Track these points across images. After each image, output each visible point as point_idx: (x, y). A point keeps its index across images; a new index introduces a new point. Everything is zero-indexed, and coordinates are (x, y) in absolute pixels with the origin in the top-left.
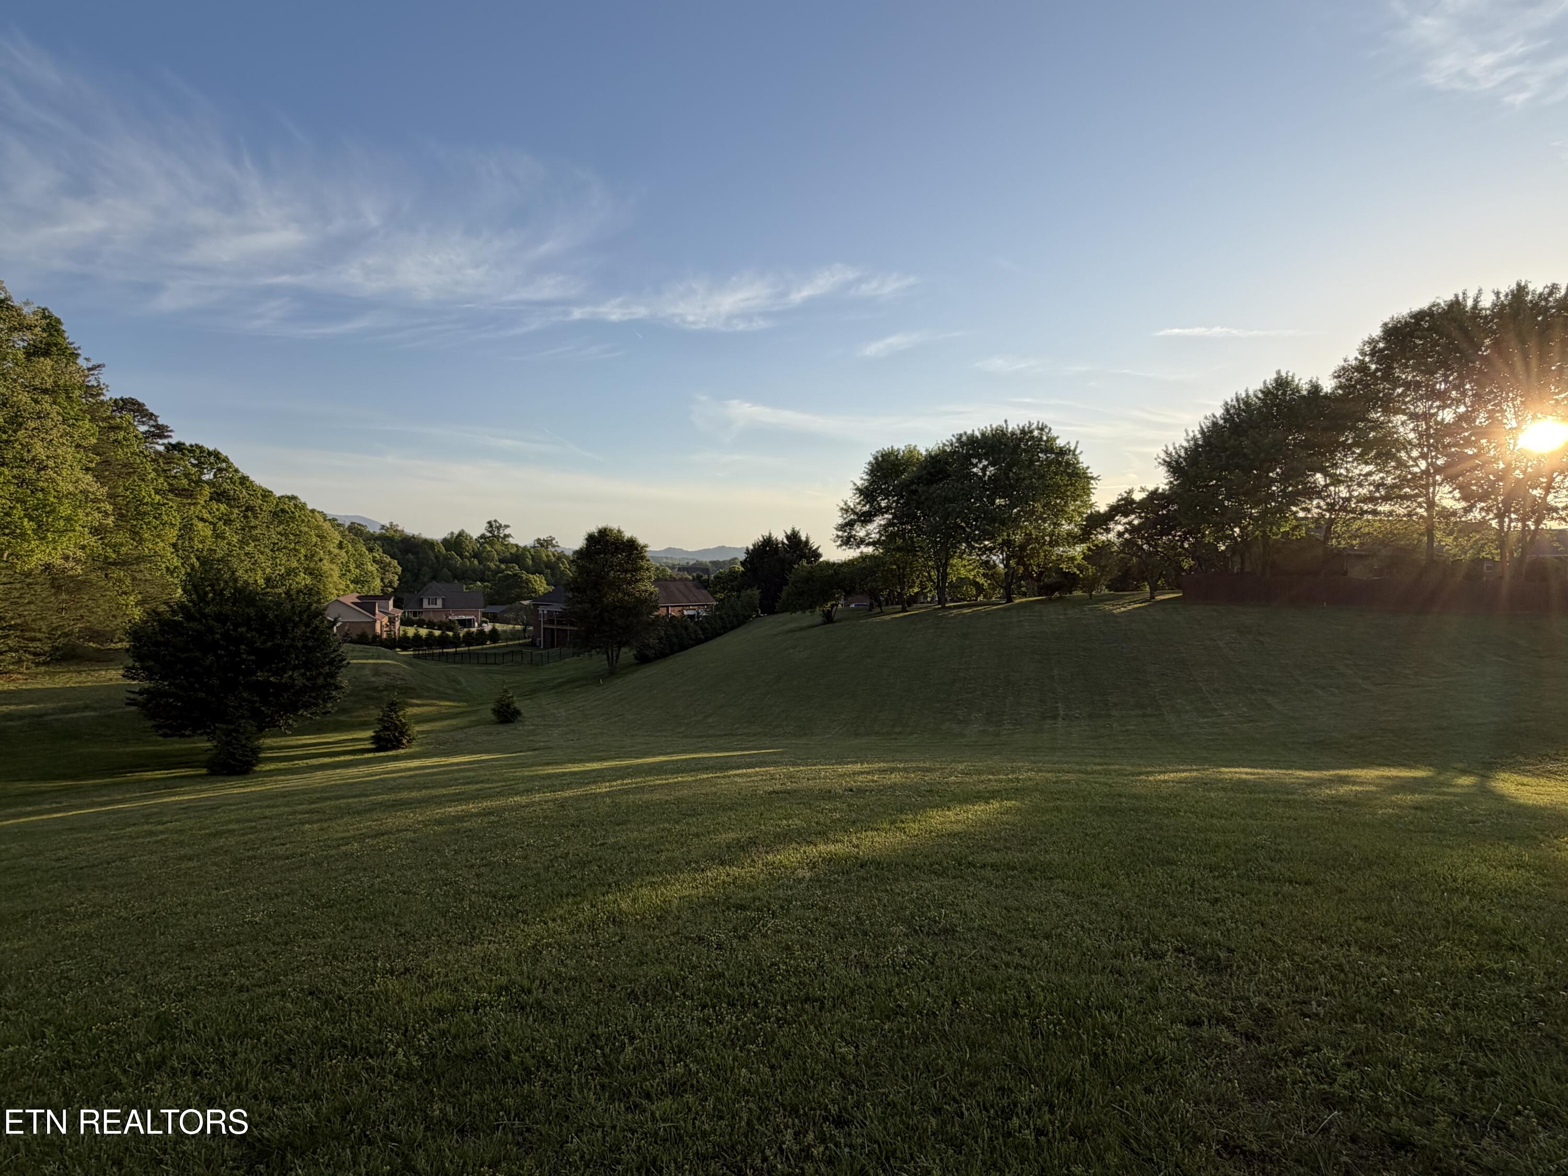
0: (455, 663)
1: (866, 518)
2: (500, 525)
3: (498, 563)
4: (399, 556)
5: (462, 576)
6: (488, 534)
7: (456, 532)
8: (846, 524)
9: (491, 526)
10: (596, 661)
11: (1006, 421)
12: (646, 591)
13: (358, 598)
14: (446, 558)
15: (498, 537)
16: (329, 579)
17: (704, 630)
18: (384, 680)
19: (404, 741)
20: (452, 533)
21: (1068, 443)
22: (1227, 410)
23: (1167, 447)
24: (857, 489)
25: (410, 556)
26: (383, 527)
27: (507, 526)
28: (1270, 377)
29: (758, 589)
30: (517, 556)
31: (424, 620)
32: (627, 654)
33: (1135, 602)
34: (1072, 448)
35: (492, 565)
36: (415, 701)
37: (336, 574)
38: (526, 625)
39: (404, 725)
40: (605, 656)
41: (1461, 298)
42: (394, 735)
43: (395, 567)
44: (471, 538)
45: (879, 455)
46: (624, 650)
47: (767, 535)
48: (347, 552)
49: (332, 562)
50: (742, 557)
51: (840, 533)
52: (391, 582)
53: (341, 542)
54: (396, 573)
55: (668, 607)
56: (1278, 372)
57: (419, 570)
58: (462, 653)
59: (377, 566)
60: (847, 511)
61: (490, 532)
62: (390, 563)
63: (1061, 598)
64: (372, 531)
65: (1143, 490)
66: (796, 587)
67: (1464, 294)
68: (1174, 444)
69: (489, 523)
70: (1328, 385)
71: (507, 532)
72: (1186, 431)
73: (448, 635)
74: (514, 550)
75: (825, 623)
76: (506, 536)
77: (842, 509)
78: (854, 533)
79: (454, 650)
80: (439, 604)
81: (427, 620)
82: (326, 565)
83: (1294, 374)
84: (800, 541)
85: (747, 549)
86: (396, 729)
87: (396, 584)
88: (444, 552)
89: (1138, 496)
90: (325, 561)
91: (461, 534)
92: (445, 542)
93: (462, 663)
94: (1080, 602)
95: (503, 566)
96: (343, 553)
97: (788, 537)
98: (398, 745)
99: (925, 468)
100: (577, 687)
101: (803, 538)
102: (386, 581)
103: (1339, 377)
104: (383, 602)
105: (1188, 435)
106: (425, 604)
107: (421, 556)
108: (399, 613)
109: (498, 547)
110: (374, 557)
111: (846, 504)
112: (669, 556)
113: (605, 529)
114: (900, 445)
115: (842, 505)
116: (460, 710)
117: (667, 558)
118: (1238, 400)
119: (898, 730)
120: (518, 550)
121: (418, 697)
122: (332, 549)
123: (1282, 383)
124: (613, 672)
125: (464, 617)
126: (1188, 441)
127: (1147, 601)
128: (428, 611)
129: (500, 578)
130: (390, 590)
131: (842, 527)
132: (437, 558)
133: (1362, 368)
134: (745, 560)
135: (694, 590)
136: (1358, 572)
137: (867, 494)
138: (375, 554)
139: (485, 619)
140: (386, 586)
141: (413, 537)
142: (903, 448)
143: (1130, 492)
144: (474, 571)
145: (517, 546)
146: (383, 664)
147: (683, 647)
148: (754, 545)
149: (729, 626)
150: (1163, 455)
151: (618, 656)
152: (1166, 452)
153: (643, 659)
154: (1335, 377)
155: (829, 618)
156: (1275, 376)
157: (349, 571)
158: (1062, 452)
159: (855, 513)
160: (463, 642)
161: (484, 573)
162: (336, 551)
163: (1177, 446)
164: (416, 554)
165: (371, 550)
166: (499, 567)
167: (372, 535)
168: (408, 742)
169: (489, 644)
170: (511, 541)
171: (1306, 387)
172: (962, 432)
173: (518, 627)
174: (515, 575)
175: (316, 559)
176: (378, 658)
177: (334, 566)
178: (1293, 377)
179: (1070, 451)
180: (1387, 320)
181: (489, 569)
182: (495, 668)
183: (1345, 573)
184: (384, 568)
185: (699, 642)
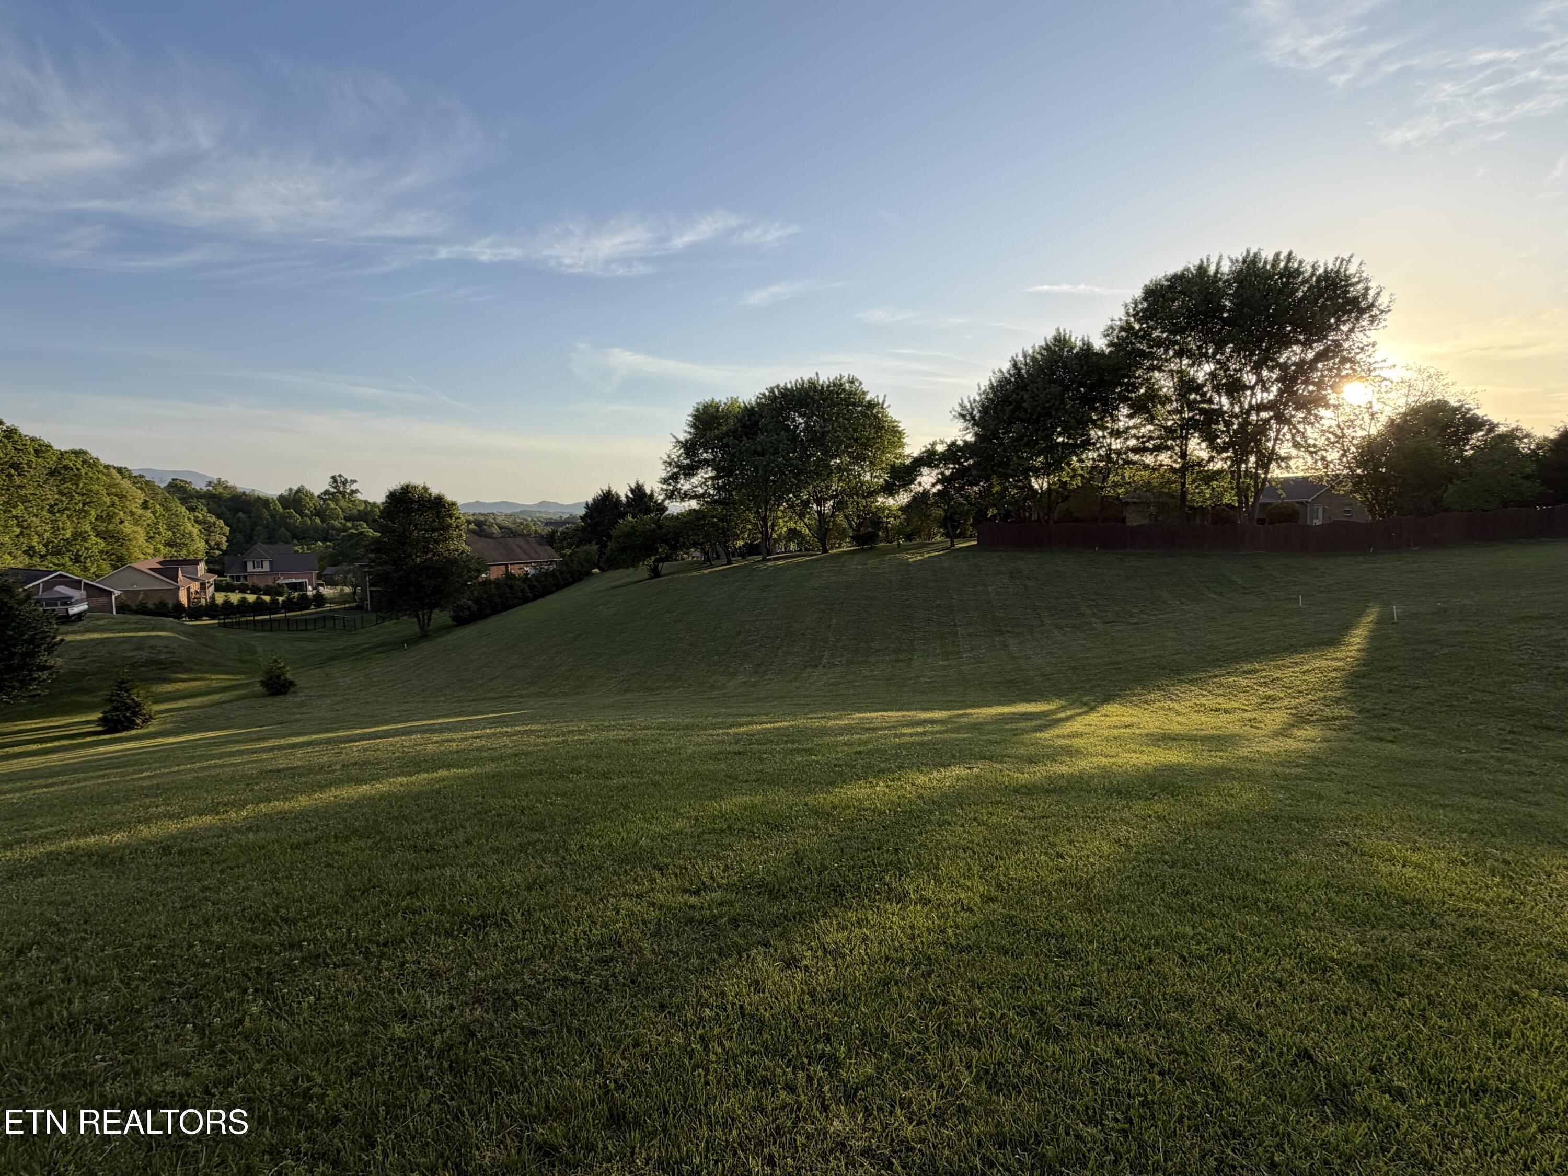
0: (264, 631)
1: (689, 471)
2: (346, 480)
3: (343, 521)
4: (228, 514)
5: (302, 536)
6: (333, 490)
7: (295, 488)
8: (671, 477)
9: (335, 481)
10: (407, 625)
11: (817, 374)
12: (457, 550)
13: (160, 563)
14: (283, 517)
15: (343, 494)
16: (134, 543)
17: (532, 588)
18: (145, 654)
19: (138, 721)
20: (290, 490)
21: (877, 396)
22: (1015, 365)
23: (962, 401)
24: (678, 442)
25: (240, 514)
26: (210, 483)
27: (354, 481)
28: (1050, 334)
29: (597, 544)
30: (366, 514)
31: (247, 586)
32: (440, 617)
33: (934, 551)
34: (881, 402)
35: (336, 523)
36: (180, 676)
37: (141, 537)
38: (355, 587)
39: (138, 704)
40: (415, 620)
41: (1205, 263)
42: (124, 716)
43: (221, 528)
44: (312, 495)
45: (701, 407)
46: (436, 611)
47: (607, 488)
48: (154, 513)
49: (136, 524)
50: (582, 512)
51: (665, 487)
52: (218, 544)
53: (146, 502)
54: (224, 534)
55: (506, 565)
56: (1058, 329)
57: (253, 530)
58: (278, 621)
59: (200, 527)
60: (670, 464)
61: (335, 488)
62: (214, 523)
63: (872, 548)
64: (198, 489)
65: (942, 442)
66: (618, 542)
67: (1208, 259)
68: (969, 397)
69: (333, 477)
70: (1100, 344)
71: (354, 487)
72: (979, 385)
73: (264, 601)
74: (362, 507)
75: (652, 578)
76: (356, 491)
77: (665, 462)
78: (679, 486)
79: (267, 617)
80: (266, 567)
81: (250, 585)
82: (128, 528)
83: (1071, 332)
84: (645, 494)
85: (587, 504)
86: (127, 710)
87: (224, 547)
88: (281, 510)
89: (940, 448)
90: (126, 524)
91: (299, 491)
92: (281, 498)
93: (271, 631)
94: (886, 552)
95: (349, 524)
96: (148, 514)
97: (632, 491)
98: (131, 725)
99: (740, 421)
100: (381, 653)
101: (648, 492)
102: (213, 543)
103: (1108, 335)
104: (189, 568)
105: (980, 389)
106: (250, 567)
107: (253, 515)
108: (213, 578)
109: (343, 503)
110: (197, 517)
111: (669, 457)
112: (543, 510)
113: (407, 486)
114: (722, 398)
115: (665, 458)
116: (228, 684)
117: (540, 512)
118: (1025, 356)
119: (667, 684)
120: (366, 506)
121: (186, 671)
122: (134, 510)
123: (1061, 341)
124: (425, 635)
125: (294, 580)
126: (980, 395)
127: (947, 549)
128: (252, 574)
129: (344, 536)
130: (217, 552)
131: (665, 481)
132: (272, 516)
133: (1128, 328)
134: (585, 515)
135: (536, 546)
136: (1134, 519)
137: (689, 448)
138: (197, 514)
139: (320, 582)
140: (212, 548)
141: (244, 493)
142: (725, 401)
143: (933, 445)
144: (316, 529)
145: (366, 502)
146: (147, 636)
147: (507, 607)
148: (594, 500)
149: (562, 583)
150: (958, 409)
151: (429, 619)
152: (961, 405)
153: (460, 621)
154: (1105, 336)
155: (655, 573)
156: (1054, 333)
157: (159, 533)
158: (871, 405)
159: (678, 466)
160: (282, 608)
161: (328, 533)
162: (140, 512)
163: (972, 399)
164: (248, 512)
165: (192, 509)
166: (344, 525)
167: (197, 492)
168: (144, 722)
169: (312, 609)
170: (359, 496)
171: (1079, 344)
172: (773, 385)
173: (347, 590)
174: (361, 533)
175: (117, 520)
176: (153, 630)
177: (136, 528)
178: (1070, 336)
179: (878, 404)
180: (1148, 283)
181: (333, 528)
182: (303, 635)
183: (1124, 520)
184: (208, 529)
185: (526, 600)
